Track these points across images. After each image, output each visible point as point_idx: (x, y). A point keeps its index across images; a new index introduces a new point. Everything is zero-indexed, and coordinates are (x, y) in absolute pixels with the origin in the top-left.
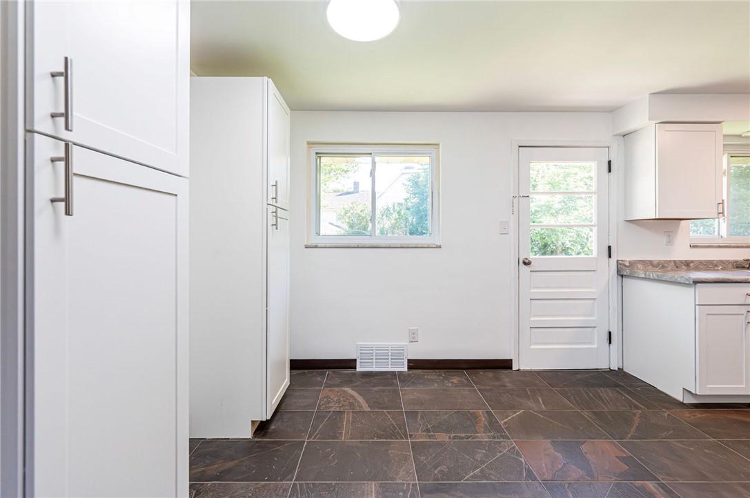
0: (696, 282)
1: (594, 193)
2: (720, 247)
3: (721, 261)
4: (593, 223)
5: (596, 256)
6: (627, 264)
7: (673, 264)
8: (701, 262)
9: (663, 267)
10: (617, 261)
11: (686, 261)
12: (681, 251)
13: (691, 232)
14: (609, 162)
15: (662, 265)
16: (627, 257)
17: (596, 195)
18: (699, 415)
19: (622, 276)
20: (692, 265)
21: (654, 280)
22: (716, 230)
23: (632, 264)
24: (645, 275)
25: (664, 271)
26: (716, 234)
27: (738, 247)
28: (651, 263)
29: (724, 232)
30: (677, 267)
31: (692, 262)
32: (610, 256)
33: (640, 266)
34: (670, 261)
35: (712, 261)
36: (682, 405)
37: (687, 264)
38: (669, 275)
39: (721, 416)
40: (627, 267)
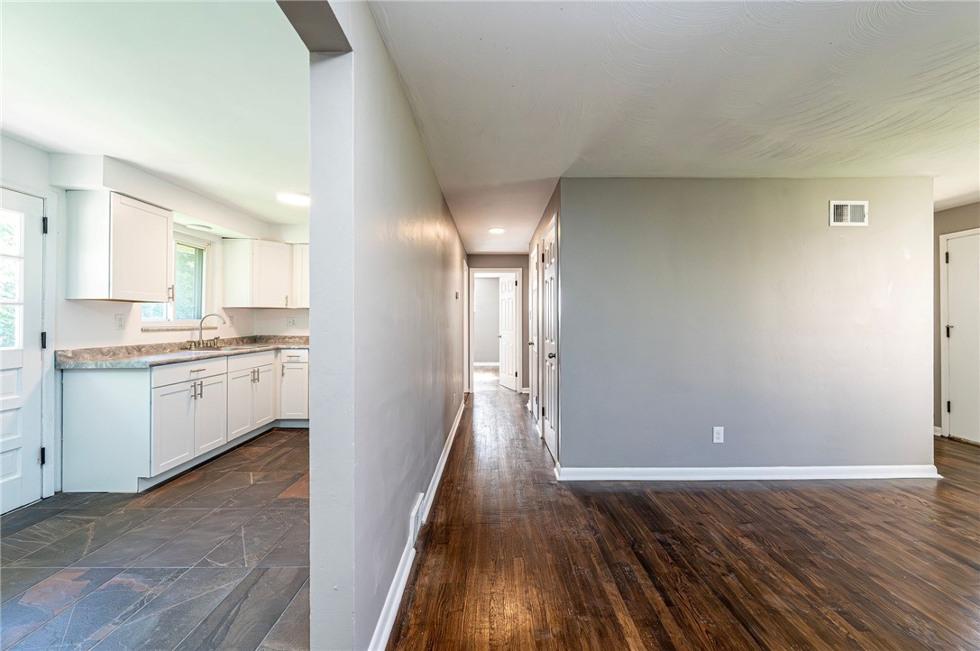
0: (152, 366)
1: (19, 257)
2: (168, 330)
3: (170, 344)
4: (16, 301)
5: (21, 347)
6: (70, 355)
7: (124, 350)
8: (152, 347)
9: (114, 354)
10: (55, 352)
11: (138, 346)
12: (133, 337)
13: (141, 316)
14: (45, 220)
15: (113, 353)
16: (69, 346)
17: (22, 261)
18: (153, 496)
19: (62, 371)
20: (143, 349)
21: (108, 369)
22: (164, 314)
23: (76, 354)
24: (96, 364)
25: (117, 359)
26: (165, 316)
28: (100, 351)
29: (171, 317)
30: (129, 353)
31: (144, 346)
32: (44, 346)
33: (86, 356)
34: (121, 347)
36: (137, 495)
37: (139, 349)
38: (124, 362)
39: (172, 486)
40: (70, 358)
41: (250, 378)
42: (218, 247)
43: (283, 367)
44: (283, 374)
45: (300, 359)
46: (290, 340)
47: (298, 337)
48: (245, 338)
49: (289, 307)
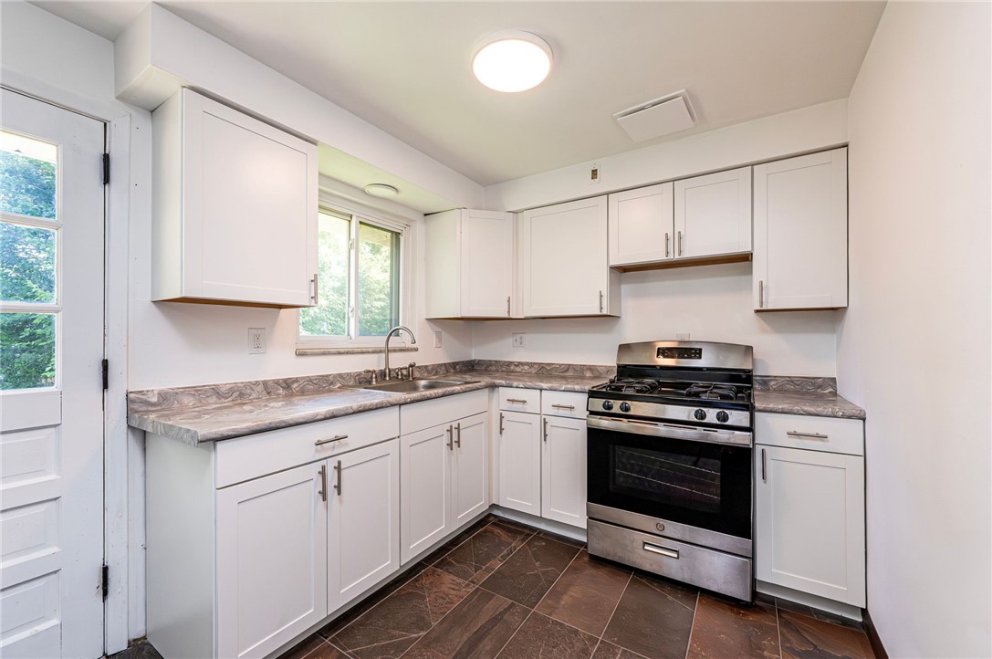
2: (339, 353)
3: (340, 375)
4: (54, 303)
5: (61, 387)
6: (154, 400)
7: (261, 388)
8: (310, 380)
9: (241, 395)
10: (127, 395)
11: (285, 381)
12: (278, 366)
14: (106, 159)
15: (239, 392)
16: (153, 383)
19: (143, 435)
20: (295, 385)
22: (346, 330)
23: (167, 397)
26: (346, 334)
27: (363, 353)
28: (216, 391)
29: (353, 332)
30: (268, 393)
31: (296, 380)
32: (106, 386)
33: (186, 400)
34: (257, 383)
35: (327, 376)
37: (288, 385)
40: (153, 405)
41: (446, 439)
42: (419, 227)
43: (502, 417)
44: (501, 429)
45: (528, 408)
46: (518, 369)
47: (527, 364)
48: (458, 363)
49: (512, 316)
